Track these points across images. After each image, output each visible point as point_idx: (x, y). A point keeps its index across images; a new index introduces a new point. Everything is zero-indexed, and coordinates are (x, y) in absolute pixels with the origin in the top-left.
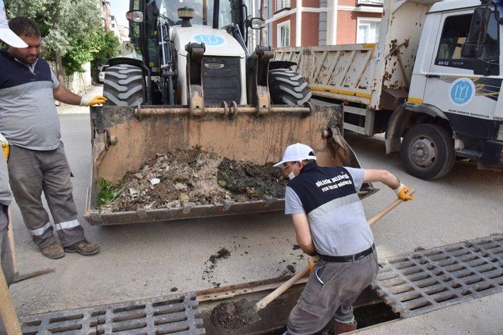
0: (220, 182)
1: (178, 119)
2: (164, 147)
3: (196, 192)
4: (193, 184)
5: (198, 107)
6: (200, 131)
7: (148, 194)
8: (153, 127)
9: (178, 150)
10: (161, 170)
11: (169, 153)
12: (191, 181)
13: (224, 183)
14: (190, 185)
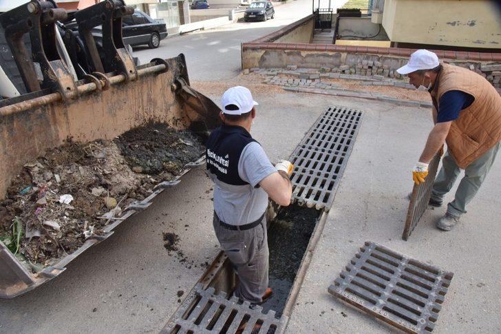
0: (135, 168)
1: (40, 111)
2: (31, 154)
3: (117, 189)
4: (108, 182)
5: (69, 88)
6: (67, 118)
7: (72, 216)
8: (11, 130)
9: (49, 151)
10: (50, 183)
11: (42, 159)
12: (104, 180)
13: (140, 169)
14: (106, 186)
